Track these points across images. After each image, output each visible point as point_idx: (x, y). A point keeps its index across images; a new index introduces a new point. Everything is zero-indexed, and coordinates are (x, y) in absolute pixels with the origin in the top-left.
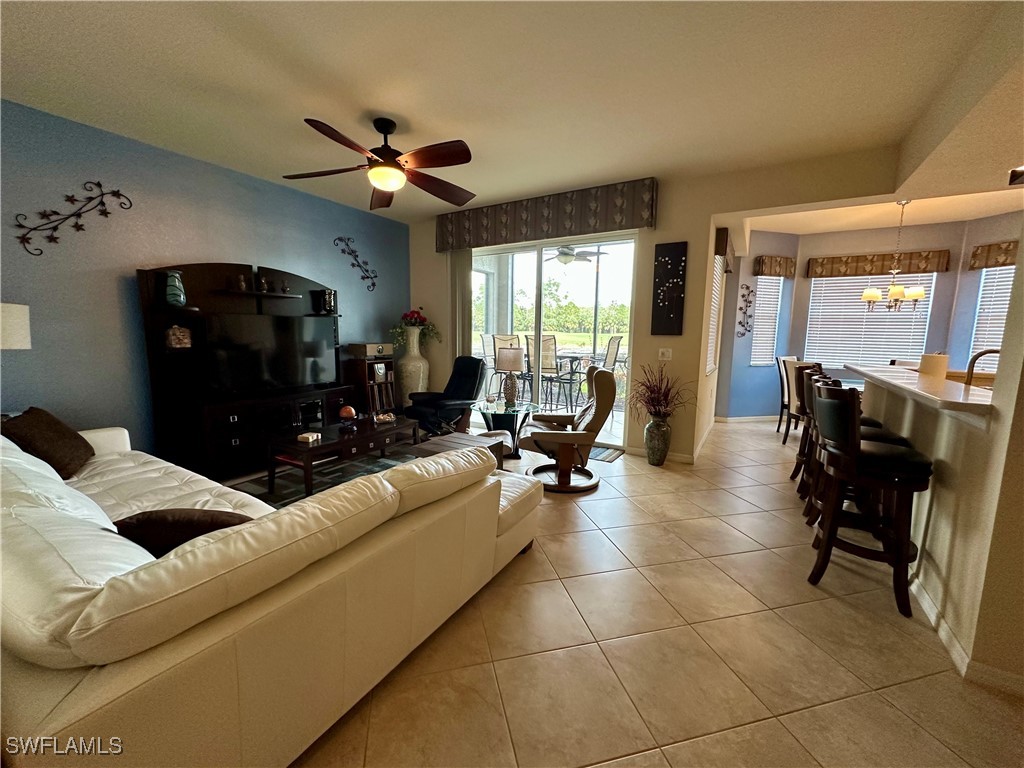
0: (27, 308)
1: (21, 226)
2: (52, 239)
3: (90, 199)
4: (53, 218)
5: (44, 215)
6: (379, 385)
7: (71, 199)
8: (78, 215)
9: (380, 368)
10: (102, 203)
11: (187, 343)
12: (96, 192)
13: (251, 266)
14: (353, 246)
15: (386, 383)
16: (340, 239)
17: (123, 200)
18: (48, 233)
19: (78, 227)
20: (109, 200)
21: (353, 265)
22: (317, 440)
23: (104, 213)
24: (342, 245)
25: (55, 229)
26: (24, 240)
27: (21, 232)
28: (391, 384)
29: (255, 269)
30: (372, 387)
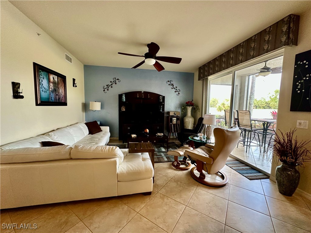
0: (100, 103)
1: (104, 88)
2: (108, 90)
3: (114, 81)
4: (108, 86)
5: (107, 86)
6: (174, 125)
7: (111, 82)
8: (112, 85)
9: (174, 120)
10: (116, 82)
11: (124, 110)
12: (115, 79)
13: (141, 92)
14: (172, 83)
15: (176, 124)
16: (168, 81)
17: (119, 80)
18: (107, 89)
19: (112, 87)
20: (117, 81)
21: (172, 88)
22: (135, 137)
23: (116, 84)
24: (169, 83)
25: (108, 88)
26: (104, 90)
27: (104, 89)
28: (179, 125)
29: (143, 92)
30: (171, 125)
